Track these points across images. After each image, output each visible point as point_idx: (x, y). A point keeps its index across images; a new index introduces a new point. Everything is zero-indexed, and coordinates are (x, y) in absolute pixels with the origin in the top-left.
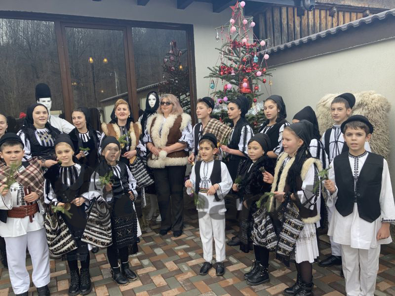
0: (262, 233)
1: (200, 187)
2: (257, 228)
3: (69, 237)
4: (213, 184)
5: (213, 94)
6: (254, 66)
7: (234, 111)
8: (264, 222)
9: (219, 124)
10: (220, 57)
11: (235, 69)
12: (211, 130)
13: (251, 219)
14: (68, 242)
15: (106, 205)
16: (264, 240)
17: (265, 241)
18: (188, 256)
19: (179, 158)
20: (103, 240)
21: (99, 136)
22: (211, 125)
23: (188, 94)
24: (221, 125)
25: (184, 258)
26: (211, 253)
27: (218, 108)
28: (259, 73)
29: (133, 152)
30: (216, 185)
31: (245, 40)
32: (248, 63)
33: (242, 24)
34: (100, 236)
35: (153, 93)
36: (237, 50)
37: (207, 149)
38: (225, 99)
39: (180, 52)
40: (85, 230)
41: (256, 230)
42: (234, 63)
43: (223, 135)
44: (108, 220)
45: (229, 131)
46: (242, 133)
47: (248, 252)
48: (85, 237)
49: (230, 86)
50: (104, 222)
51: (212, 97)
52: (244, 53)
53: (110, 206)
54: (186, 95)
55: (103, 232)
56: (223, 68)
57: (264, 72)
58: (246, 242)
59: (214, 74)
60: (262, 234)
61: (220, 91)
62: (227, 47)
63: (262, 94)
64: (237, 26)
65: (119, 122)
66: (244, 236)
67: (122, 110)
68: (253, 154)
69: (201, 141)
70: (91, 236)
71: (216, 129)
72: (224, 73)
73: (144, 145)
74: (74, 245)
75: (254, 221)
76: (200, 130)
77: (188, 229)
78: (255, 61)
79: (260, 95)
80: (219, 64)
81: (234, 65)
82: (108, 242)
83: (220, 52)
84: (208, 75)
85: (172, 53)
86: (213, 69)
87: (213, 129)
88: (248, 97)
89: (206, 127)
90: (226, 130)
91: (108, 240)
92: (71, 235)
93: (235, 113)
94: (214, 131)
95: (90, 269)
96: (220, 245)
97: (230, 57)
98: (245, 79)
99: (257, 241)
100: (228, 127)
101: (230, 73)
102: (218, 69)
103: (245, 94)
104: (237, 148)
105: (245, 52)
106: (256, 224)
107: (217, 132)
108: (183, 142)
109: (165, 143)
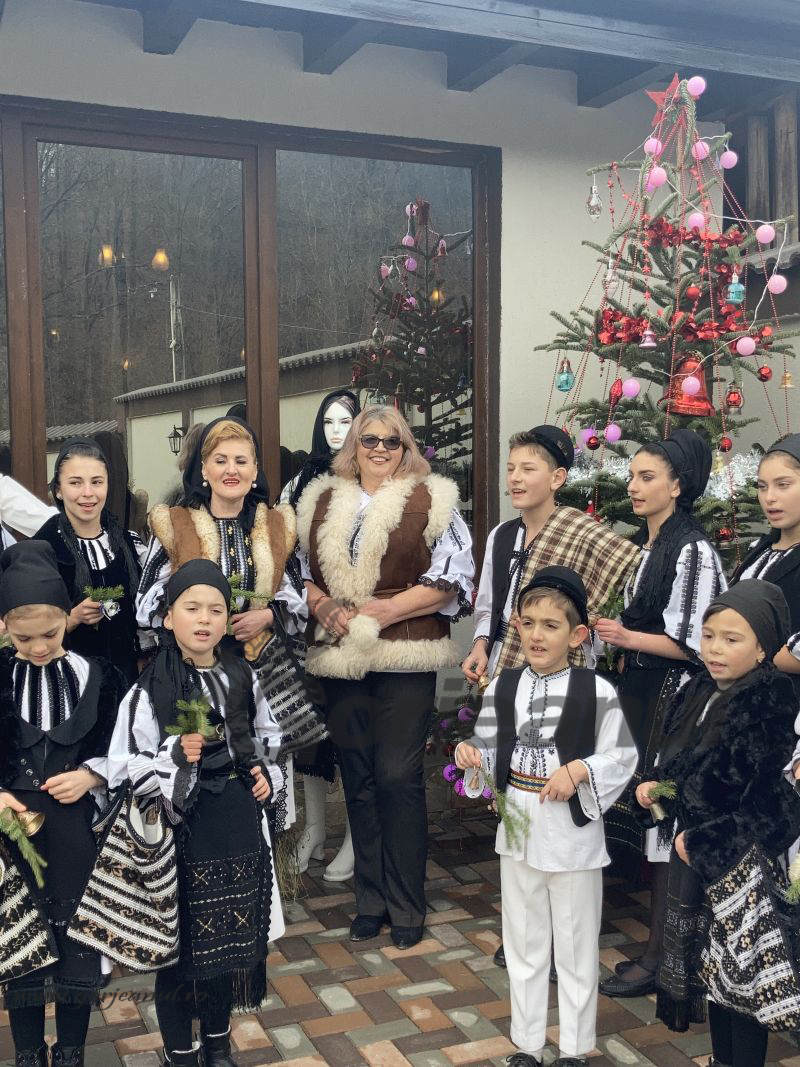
0: (743, 960)
1: (514, 766)
2: (722, 941)
3: (27, 919)
4: (564, 761)
5: (565, 415)
6: (728, 313)
7: (654, 483)
8: (749, 921)
9: (590, 531)
10: (600, 277)
11: (656, 326)
12: (559, 550)
13: (700, 906)
14: (24, 939)
15: (164, 810)
16: (747, 990)
17: (751, 994)
18: (445, 1025)
19: (420, 643)
20: (145, 944)
21: (140, 549)
22: (560, 532)
23: (461, 399)
24: (600, 536)
25: (433, 1033)
26: (542, 1023)
27: (582, 465)
28: (747, 344)
29: (262, 615)
30: (576, 765)
31: (697, 218)
32: (704, 301)
33: (688, 157)
34: (135, 925)
35: (344, 398)
36: (666, 254)
37: (549, 624)
38: (613, 431)
39: (443, 241)
40: (86, 899)
41: (721, 950)
42: (651, 303)
43: (605, 574)
44: (165, 870)
45: (628, 558)
46: (680, 568)
47: (684, 1028)
48: (82, 925)
49: (633, 386)
50: (150, 877)
51: (560, 422)
52: (689, 265)
53: (178, 818)
54: (454, 403)
55: (149, 911)
56: (607, 319)
57: (765, 340)
58: (679, 991)
59: (573, 339)
60: (742, 966)
61: (594, 404)
62: (629, 242)
63: (751, 421)
64: (671, 167)
65: (215, 502)
66: (674, 966)
67: (232, 462)
68: (720, 659)
69: (528, 596)
70: (102, 923)
71: (579, 549)
72: (613, 339)
73: (301, 594)
74: (43, 952)
75: (713, 915)
76: (517, 548)
77: (443, 918)
78: (733, 298)
79: (743, 425)
80: (596, 304)
81: (653, 310)
82: (164, 950)
83: (602, 256)
84: (549, 340)
85: (412, 244)
86: (570, 319)
87: (568, 546)
88: (700, 428)
89: (539, 537)
90: (619, 553)
91: (163, 943)
92: (34, 913)
93: (656, 492)
94: (570, 553)
95: (87, 1049)
96: (579, 993)
97: (639, 276)
98: (690, 364)
99: (722, 988)
100: (627, 543)
101: (637, 338)
102: (591, 320)
103: (686, 419)
104: (656, 626)
105: (694, 262)
106: (721, 927)
107: (581, 557)
108: (442, 585)
109: (371, 586)
